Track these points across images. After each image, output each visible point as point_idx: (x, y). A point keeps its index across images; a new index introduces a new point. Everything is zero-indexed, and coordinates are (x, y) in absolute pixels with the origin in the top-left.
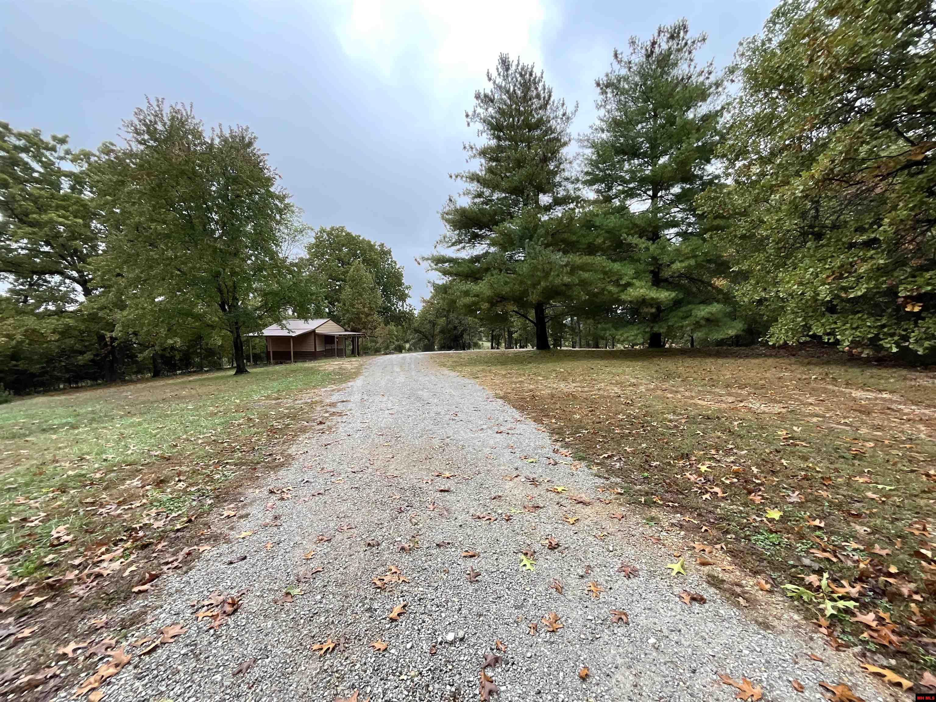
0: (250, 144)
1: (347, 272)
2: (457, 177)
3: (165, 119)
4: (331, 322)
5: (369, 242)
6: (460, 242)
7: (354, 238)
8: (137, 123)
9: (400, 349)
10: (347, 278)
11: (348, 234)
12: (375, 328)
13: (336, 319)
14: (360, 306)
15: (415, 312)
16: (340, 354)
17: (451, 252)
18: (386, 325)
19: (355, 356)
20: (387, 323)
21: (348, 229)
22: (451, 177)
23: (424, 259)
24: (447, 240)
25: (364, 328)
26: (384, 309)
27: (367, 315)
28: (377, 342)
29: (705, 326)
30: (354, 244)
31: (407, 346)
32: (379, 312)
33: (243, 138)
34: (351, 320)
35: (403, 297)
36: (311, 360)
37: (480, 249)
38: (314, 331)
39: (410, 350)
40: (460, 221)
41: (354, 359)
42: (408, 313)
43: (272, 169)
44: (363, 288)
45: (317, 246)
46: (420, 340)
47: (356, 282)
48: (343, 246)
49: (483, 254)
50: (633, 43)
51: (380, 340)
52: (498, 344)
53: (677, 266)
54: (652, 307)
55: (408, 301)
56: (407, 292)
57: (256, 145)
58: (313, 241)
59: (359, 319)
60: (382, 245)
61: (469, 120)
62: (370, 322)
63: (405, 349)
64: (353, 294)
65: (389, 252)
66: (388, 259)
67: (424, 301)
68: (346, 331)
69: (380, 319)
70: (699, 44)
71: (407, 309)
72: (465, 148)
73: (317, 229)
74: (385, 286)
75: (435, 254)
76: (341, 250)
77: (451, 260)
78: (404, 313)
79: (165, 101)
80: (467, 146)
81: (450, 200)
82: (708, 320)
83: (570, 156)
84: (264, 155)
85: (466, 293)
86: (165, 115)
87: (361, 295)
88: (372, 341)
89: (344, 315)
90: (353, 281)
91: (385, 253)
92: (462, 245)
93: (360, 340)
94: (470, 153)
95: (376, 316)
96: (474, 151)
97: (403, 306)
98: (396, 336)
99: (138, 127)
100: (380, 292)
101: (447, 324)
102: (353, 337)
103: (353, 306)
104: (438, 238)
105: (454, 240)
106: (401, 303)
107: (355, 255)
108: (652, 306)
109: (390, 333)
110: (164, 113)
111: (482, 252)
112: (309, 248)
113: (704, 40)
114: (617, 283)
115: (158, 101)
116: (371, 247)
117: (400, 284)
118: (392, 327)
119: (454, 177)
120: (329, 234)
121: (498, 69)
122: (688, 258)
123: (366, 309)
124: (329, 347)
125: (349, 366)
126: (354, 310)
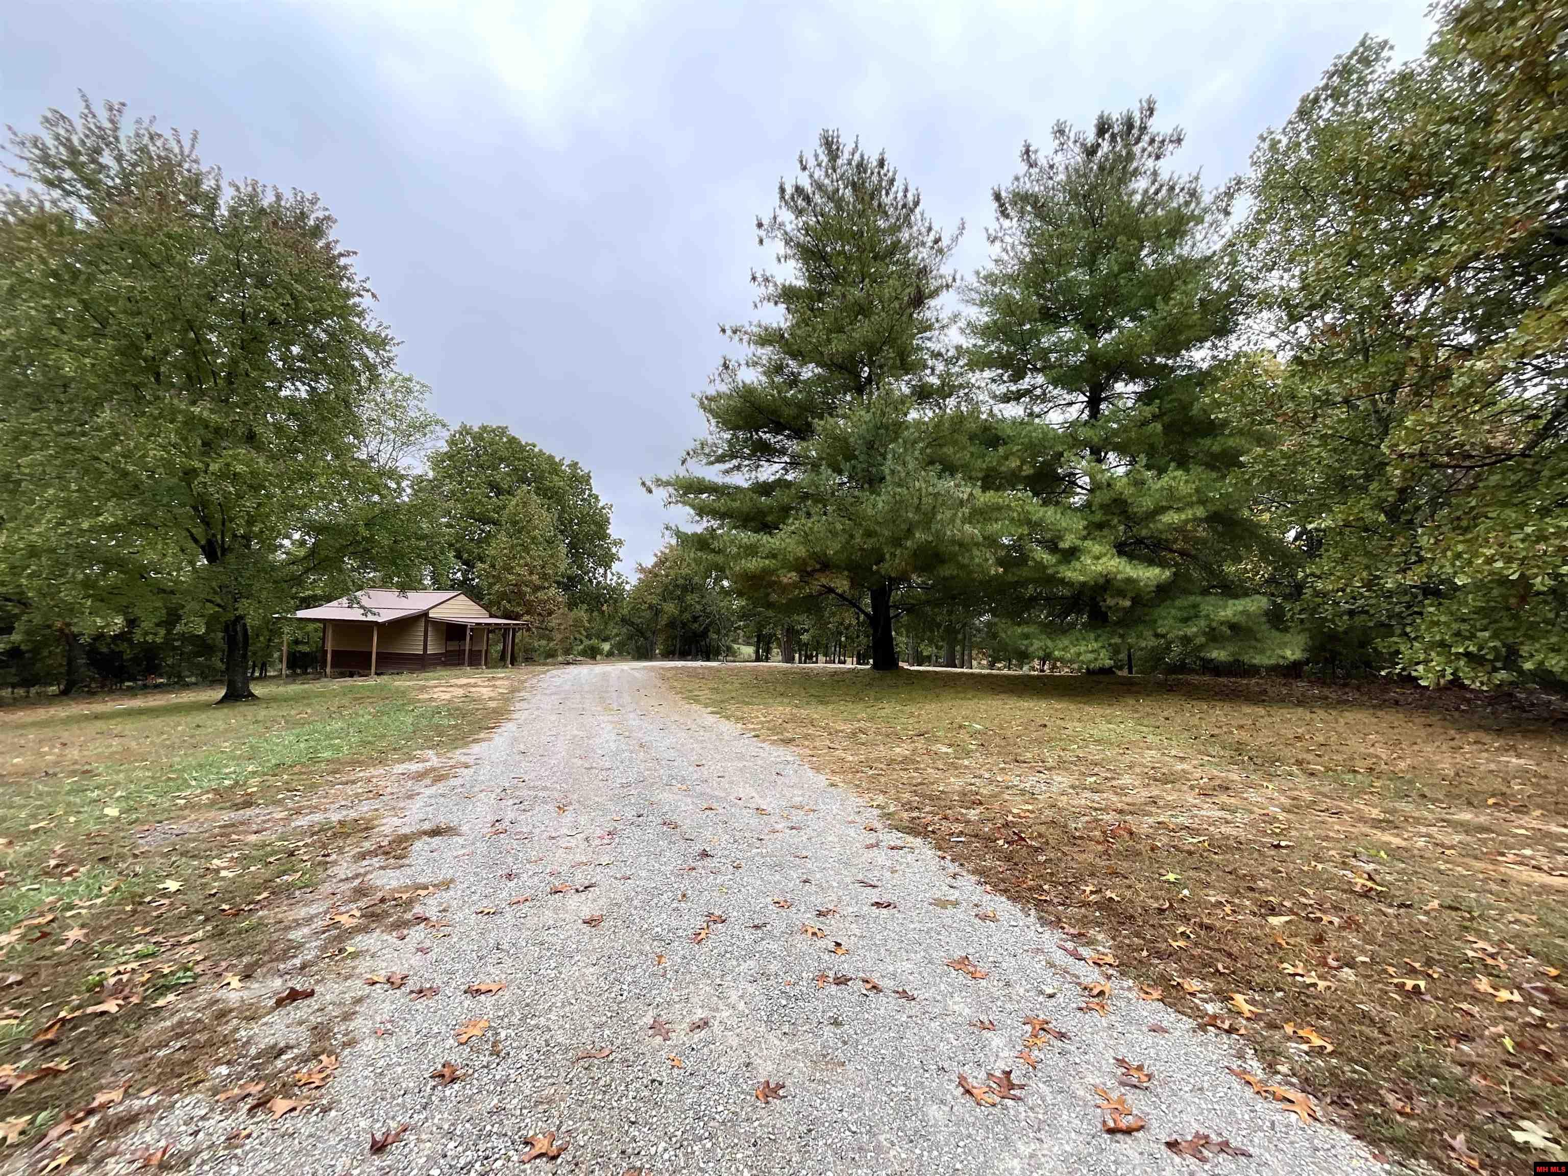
0: (317, 232)
1: (505, 506)
2: (735, 332)
3: (124, 147)
4: (462, 597)
5: (551, 458)
6: (733, 456)
7: (522, 448)
8: (50, 142)
9: (592, 654)
10: (503, 520)
11: (513, 440)
12: (550, 614)
13: (475, 595)
14: (523, 571)
15: (628, 587)
16: (475, 660)
17: (714, 474)
18: (570, 610)
19: (505, 666)
20: (572, 605)
21: (513, 432)
22: (724, 331)
23: (660, 483)
24: (707, 451)
25: (528, 613)
26: (569, 578)
27: (537, 589)
28: (550, 639)
29: (1228, 639)
30: (523, 459)
31: (606, 647)
32: (558, 583)
33: (303, 216)
34: (503, 596)
35: (607, 560)
36: (412, 671)
37: (769, 472)
38: (425, 614)
39: (610, 654)
40: (738, 412)
41: (501, 673)
42: (614, 590)
43: (357, 278)
44: (534, 538)
45: (450, 456)
46: (630, 637)
47: (518, 527)
48: (502, 460)
49: (774, 482)
50: (1061, 132)
51: (558, 636)
52: (768, 651)
53: (1171, 518)
54: (1124, 597)
55: (616, 566)
56: (614, 550)
57: (332, 234)
58: (445, 448)
59: (521, 594)
60: (574, 465)
61: (762, 233)
62: (540, 601)
63: (601, 653)
64: (512, 547)
65: (587, 479)
66: (583, 492)
67: (642, 570)
68: (491, 616)
69: (561, 597)
70: (1171, 147)
71: (611, 580)
72: (754, 278)
73: (455, 427)
74: (575, 536)
75: (682, 473)
76: (495, 468)
77: (713, 489)
78: (607, 587)
79: (126, 110)
80: (758, 275)
81: (726, 366)
82: (1233, 627)
83: (944, 316)
84: (347, 254)
85: (751, 551)
86: (123, 140)
87: (527, 550)
88: (541, 637)
89: (491, 585)
90: (514, 523)
91: (578, 480)
92: (735, 462)
93: (519, 634)
94: (762, 291)
95: (553, 591)
96: (771, 289)
97: (605, 575)
98: (586, 630)
99: (52, 152)
100: (563, 549)
101: (681, 612)
102: (506, 629)
103: (509, 569)
104: (691, 445)
105: (720, 452)
106: (601, 571)
107: (523, 480)
108: (1121, 593)
109: (577, 623)
110: (122, 135)
111: (772, 478)
112: (437, 461)
113: (1179, 141)
114: (1052, 546)
115: (111, 109)
116: (554, 467)
117: (604, 536)
118: (581, 613)
119: (729, 332)
120: (478, 437)
121: (816, 156)
122: (1191, 505)
123: (535, 577)
124: (453, 646)
125: (486, 692)
126: (510, 577)
